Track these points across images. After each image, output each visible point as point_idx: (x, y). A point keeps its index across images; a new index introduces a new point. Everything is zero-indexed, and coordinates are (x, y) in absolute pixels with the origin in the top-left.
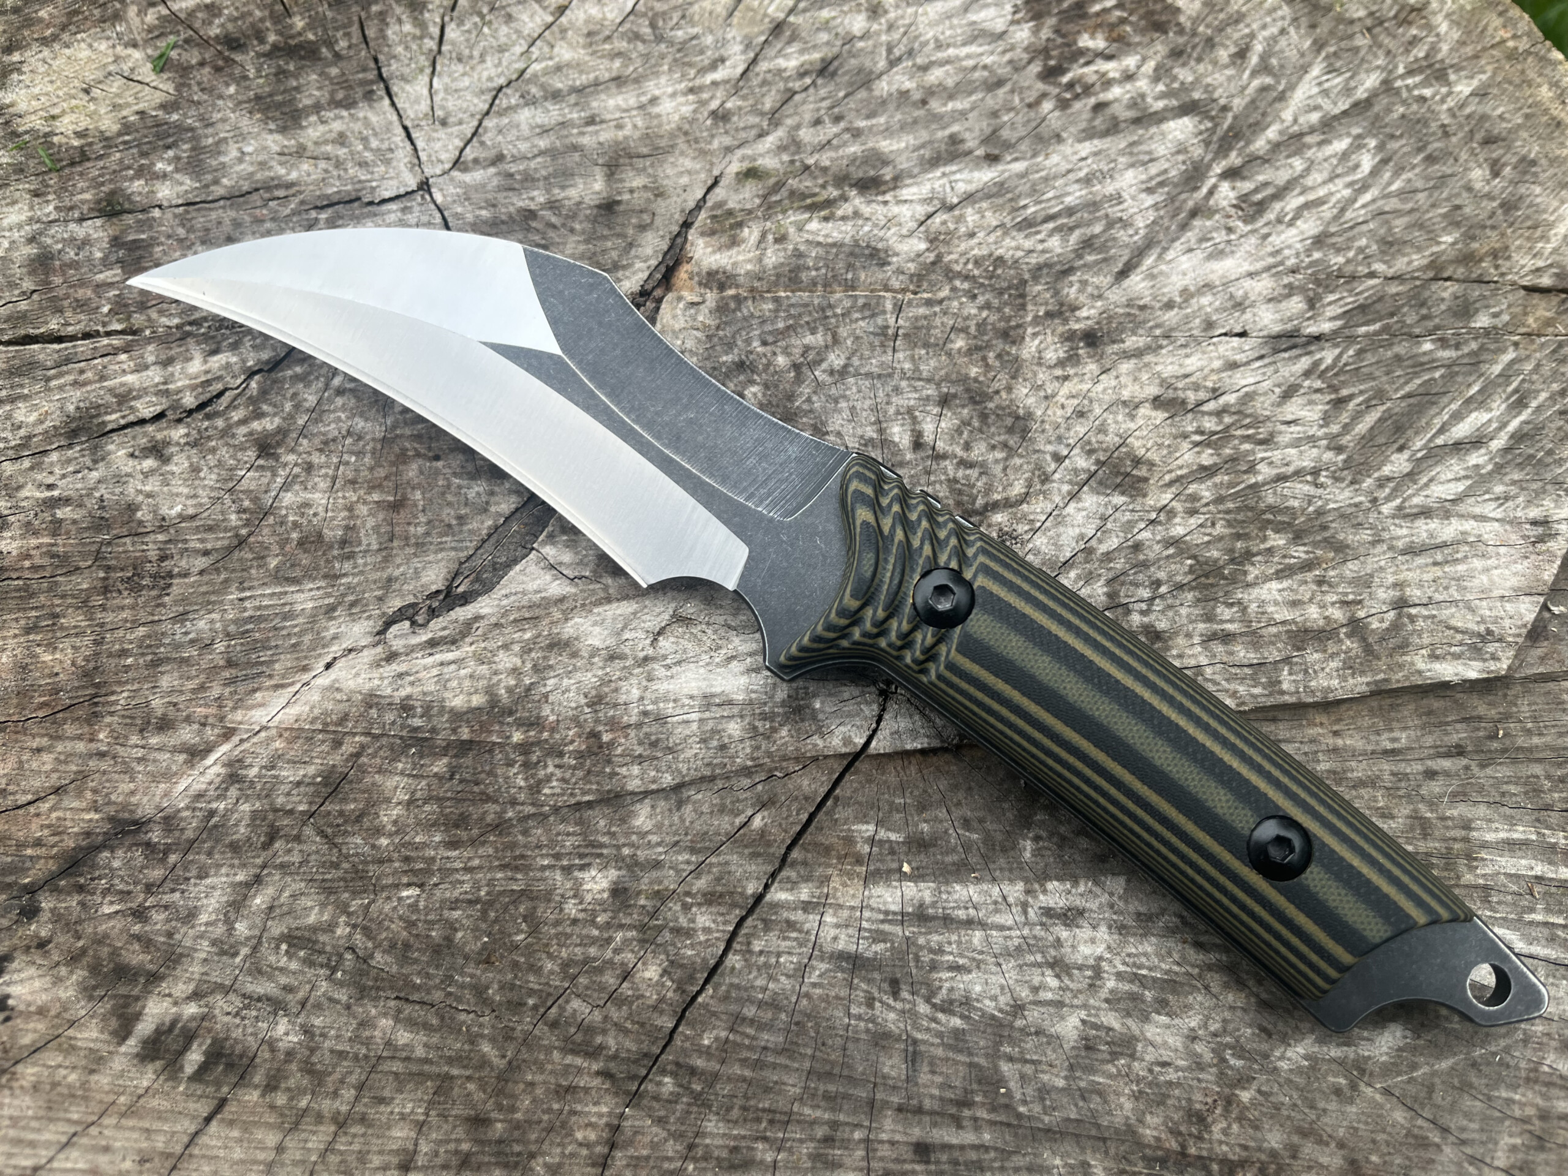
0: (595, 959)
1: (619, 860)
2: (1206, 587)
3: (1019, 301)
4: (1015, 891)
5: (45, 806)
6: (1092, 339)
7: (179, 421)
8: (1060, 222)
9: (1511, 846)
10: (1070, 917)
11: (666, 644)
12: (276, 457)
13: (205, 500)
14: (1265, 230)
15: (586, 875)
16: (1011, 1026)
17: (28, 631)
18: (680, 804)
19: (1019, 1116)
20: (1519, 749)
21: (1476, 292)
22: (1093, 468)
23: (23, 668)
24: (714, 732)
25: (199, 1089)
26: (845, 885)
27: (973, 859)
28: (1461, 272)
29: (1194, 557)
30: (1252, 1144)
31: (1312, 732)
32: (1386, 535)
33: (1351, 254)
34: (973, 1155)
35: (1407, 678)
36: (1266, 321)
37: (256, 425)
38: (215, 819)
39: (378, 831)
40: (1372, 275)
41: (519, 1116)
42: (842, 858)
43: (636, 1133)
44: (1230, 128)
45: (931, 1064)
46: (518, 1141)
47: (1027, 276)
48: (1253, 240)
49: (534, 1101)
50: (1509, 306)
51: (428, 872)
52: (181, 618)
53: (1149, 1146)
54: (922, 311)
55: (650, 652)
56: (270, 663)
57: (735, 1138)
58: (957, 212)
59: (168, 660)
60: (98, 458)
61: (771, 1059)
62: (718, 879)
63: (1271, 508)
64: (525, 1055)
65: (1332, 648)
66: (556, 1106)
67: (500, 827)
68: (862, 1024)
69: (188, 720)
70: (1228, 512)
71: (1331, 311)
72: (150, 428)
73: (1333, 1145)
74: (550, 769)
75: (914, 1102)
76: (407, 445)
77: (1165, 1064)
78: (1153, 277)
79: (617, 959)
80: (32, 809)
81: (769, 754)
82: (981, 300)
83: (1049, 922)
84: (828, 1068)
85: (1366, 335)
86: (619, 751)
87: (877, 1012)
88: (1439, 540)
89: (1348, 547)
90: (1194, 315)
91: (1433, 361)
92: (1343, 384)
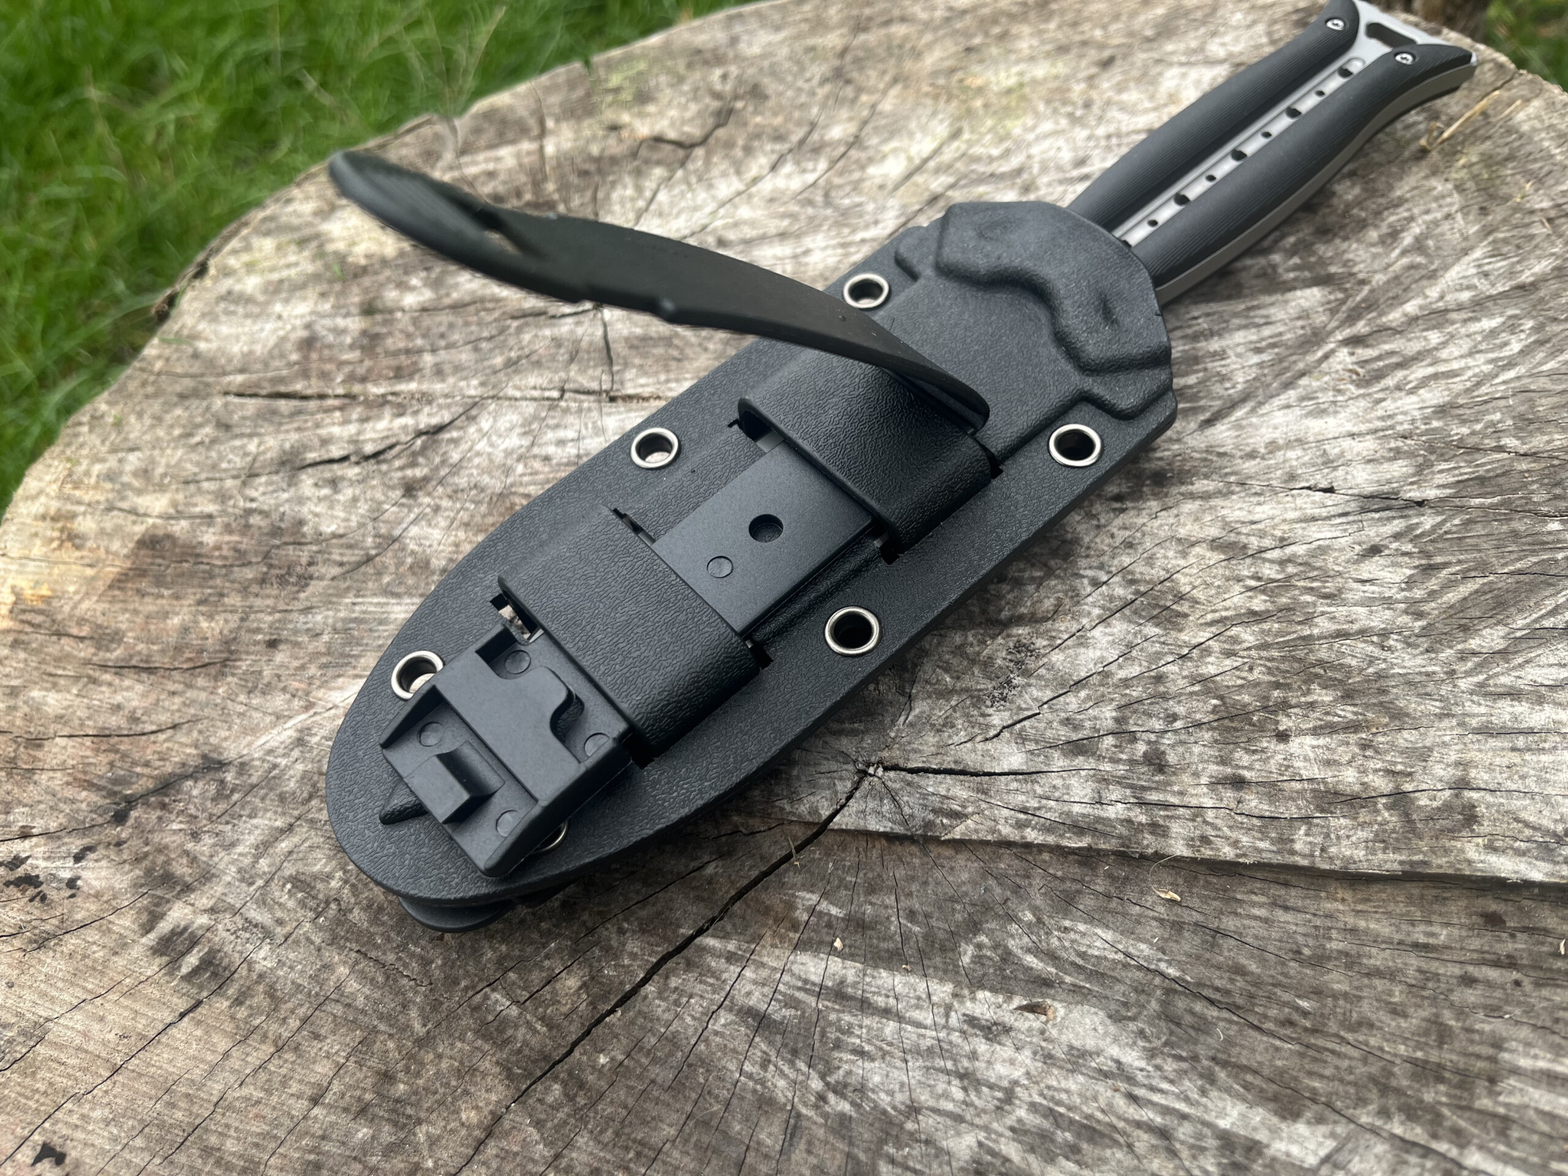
0: (528, 958)
2: (1228, 729)
4: (942, 991)
5: (161, 737)
6: (1160, 479)
7: (357, 463)
10: (993, 1031)
12: (415, 497)
13: (354, 524)
14: (1380, 395)
16: (901, 1126)
17: (200, 603)
22: (1130, 597)
23: (185, 630)
25: (186, 987)
26: (774, 946)
27: (909, 951)
29: (1221, 698)
31: (1329, 906)
32: (1458, 710)
33: (1478, 427)
35: (1451, 864)
36: (1359, 480)
37: (409, 473)
38: (275, 772)
40: (1500, 449)
42: (778, 921)
43: (513, 1127)
44: (1364, 300)
45: (810, 1143)
46: (412, 1105)
48: (1363, 403)
49: (437, 1073)
52: (307, 610)
56: (357, 657)
57: (600, 1160)
59: (287, 641)
60: (292, 482)
61: (656, 1093)
62: (659, 914)
63: (1321, 663)
64: (443, 1027)
65: (1364, 816)
66: (453, 1083)
68: (751, 1084)
69: (284, 690)
70: (1271, 659)
71: (1440, 479)
72: (335, 466)
78: (1238, 426)
79: (547, 963)
80: (153, 737)
83: (971, 1031)
84: (707, 1118)
85: (1480, 507)
87: (769, 1076)
88: (1524, 725)
89: (1408, 715)
90: (1277, 467)
91: (1559, 541)
92: (1441, 551)
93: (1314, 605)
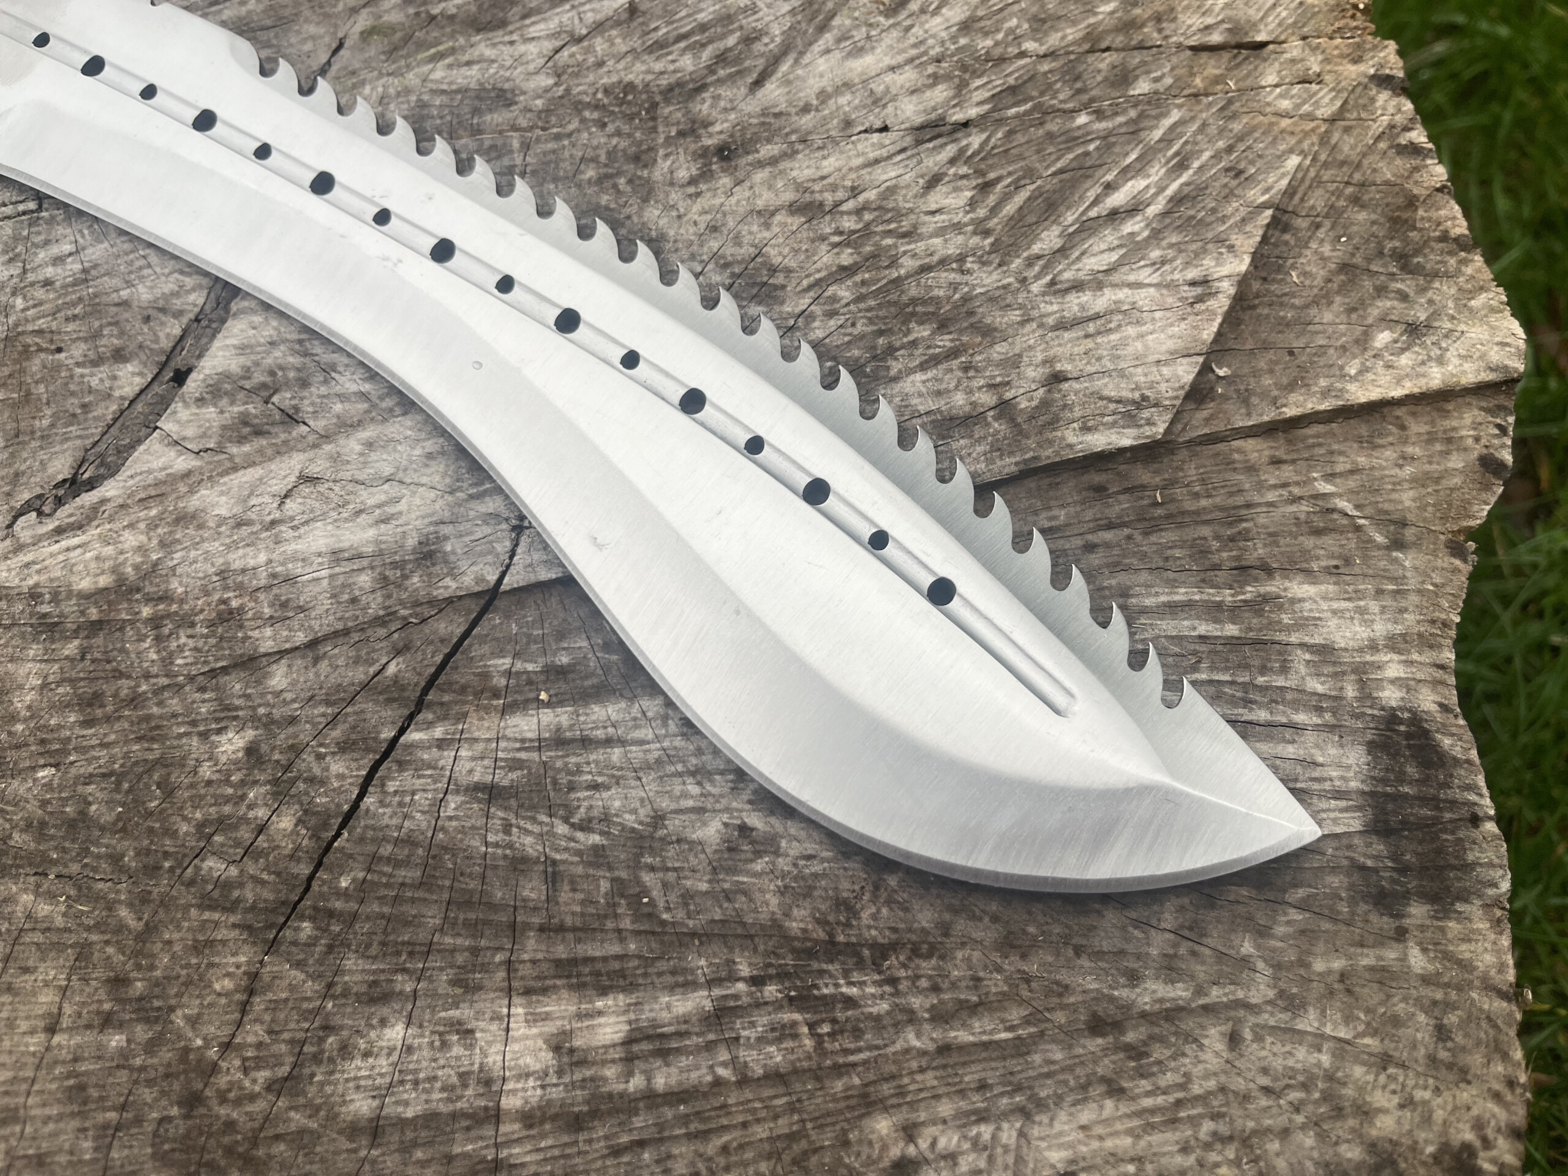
0: (229, 817)
1: (255, 720)
3: (651, 124)
4: (654, 706)
6: (726, 153)
8: (693, 40)
9: (1173, 609)
11: (292, 506)
14: (908, 22)
15: (223, 738)
16: (652, 837)
18: (316, 660)
19: (664, 923)
20: (1183, 513)
21: (1136, 58)
22: (727, 282)
24: (343, 586)
26: (481, 719)
27: (613, 681)
28: (1119, 40)
30: (902, 926)
32: (1035, 313)
33: (1000, 36)
34: (616, 965)
35: (1057, 453)
36: (908, 113)
39: (13, 718)
40: (1023, 54)
41: (158, 973)
42: (478, 694)
43: (274, 978)
45: (572, 882)
46: (157, 997)
47: (658, 98)
48: (895, 34)
49: (172, 959)
50: (1172, 69)
51: (65, 752)
53: (796, 938)
54: (551, 146)
55: (277, 515)
57: (374, 972)
58: (585, 43)
61: (409, 894)
62: (354, 728)
63: (914, 301)
64: (162, 914)
65: (978, 432)
66: (194, 961)
67: (135, 700)
68: (499, 851)
70: (869, 310)
71: (978, 96)
73: (987, 920)
74: (183, 640)
75: (556, 921)
76: (29, 340)
77: (809, 857)
78: (789, 82)
79: (251, 814)
81: (402, 603)
82: (610, 128)
83: (690, 732)
84: (467, 897)
85: (1017, 116)
86: (250, 614)
87: (514, 838)
88: (1091, 312)
89: (995, 329)
90: (832, 116)
91: (1088, 134)
92: (992, 167)
93: (895, 246)
